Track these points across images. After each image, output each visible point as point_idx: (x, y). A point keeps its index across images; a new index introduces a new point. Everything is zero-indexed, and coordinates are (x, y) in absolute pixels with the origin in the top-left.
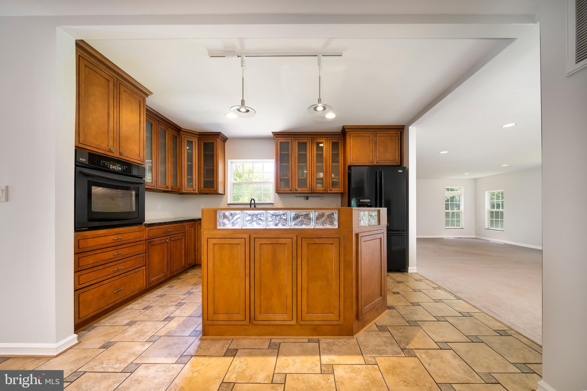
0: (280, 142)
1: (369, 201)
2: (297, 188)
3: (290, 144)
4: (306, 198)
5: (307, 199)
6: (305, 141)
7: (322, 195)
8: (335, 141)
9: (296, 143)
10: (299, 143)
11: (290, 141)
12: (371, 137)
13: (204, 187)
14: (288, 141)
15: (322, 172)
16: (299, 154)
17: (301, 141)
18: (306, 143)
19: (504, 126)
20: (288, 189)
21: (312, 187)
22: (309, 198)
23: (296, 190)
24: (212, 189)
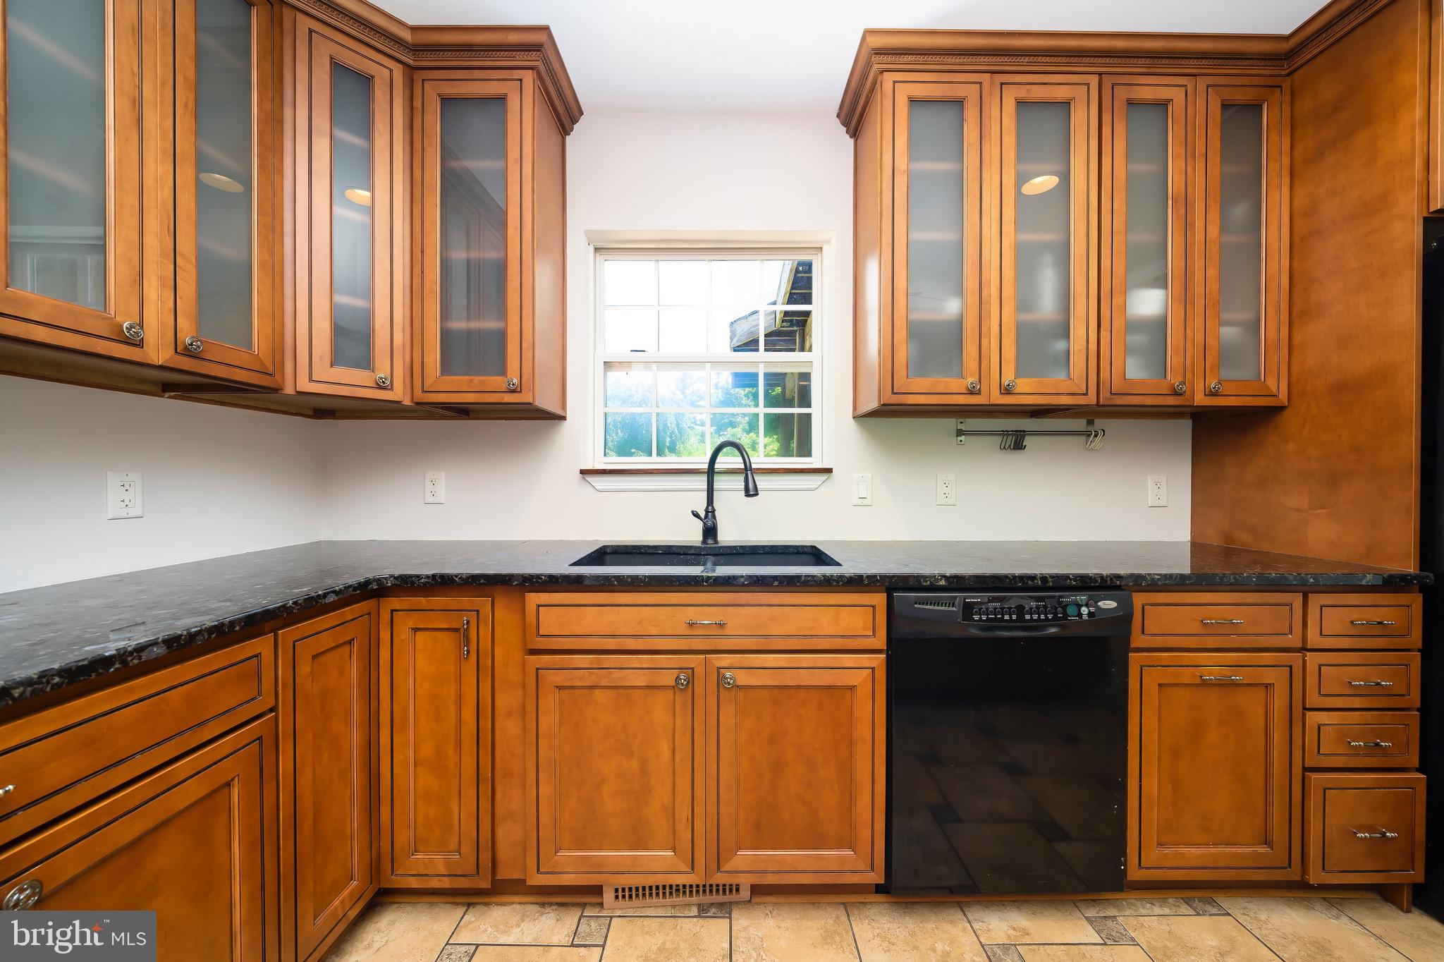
0: (910, 101)
3: (971, 113)
4: (1011, 440)
5: (1018, 446)
6: (1061, 93)
7: (1091, 425)
8: (1240, 96)
9: (1010, 105)
10: (1020, 103)
11: (970, 92)
13: (446, 368)
14: (959, 91)
15: (1161, 282)
17: (1039, 93)
18: (1066, 104)
20: (956, 384)
21: (1105, 375)
22: (1028, 441)
23: (1005, 390)
24: (496, 381)
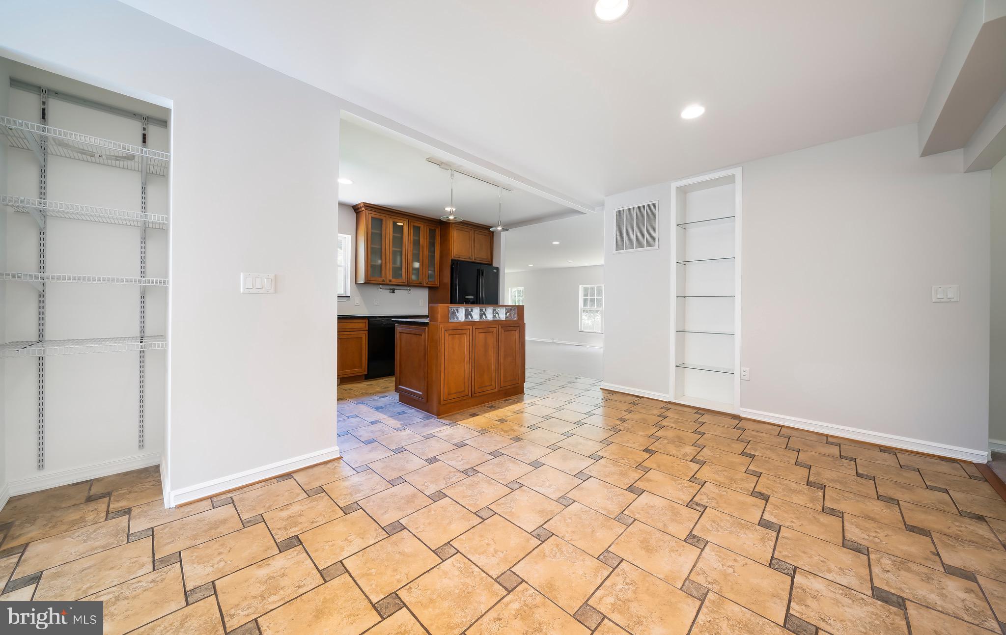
0: (372, 217)
1: (473, 297)
2: (391, 278)
3: (384, 223)
4: (391, 290)
5: (393, 292)
7: (409, 288)
8: (432, 229)
9: (391, 223)
11: (384, 218)
12: (471, 233)
14: (382, 218)
15: (419, 261)
16: (393, 236)
19: (553, 243)
20: (380, 279)
22: (396, 291)
23: (390, 281)
